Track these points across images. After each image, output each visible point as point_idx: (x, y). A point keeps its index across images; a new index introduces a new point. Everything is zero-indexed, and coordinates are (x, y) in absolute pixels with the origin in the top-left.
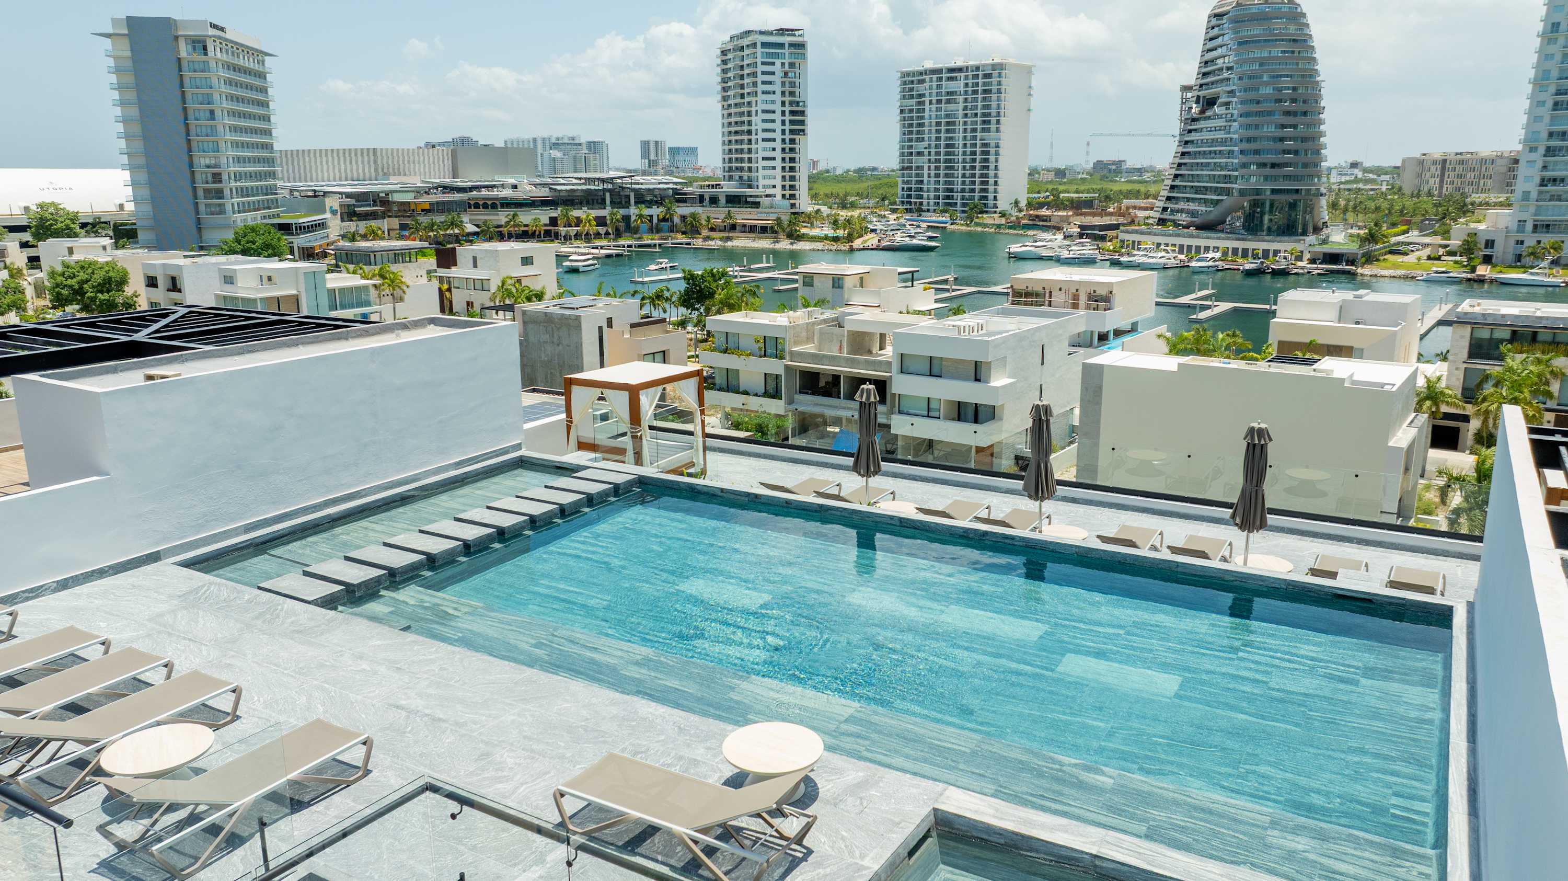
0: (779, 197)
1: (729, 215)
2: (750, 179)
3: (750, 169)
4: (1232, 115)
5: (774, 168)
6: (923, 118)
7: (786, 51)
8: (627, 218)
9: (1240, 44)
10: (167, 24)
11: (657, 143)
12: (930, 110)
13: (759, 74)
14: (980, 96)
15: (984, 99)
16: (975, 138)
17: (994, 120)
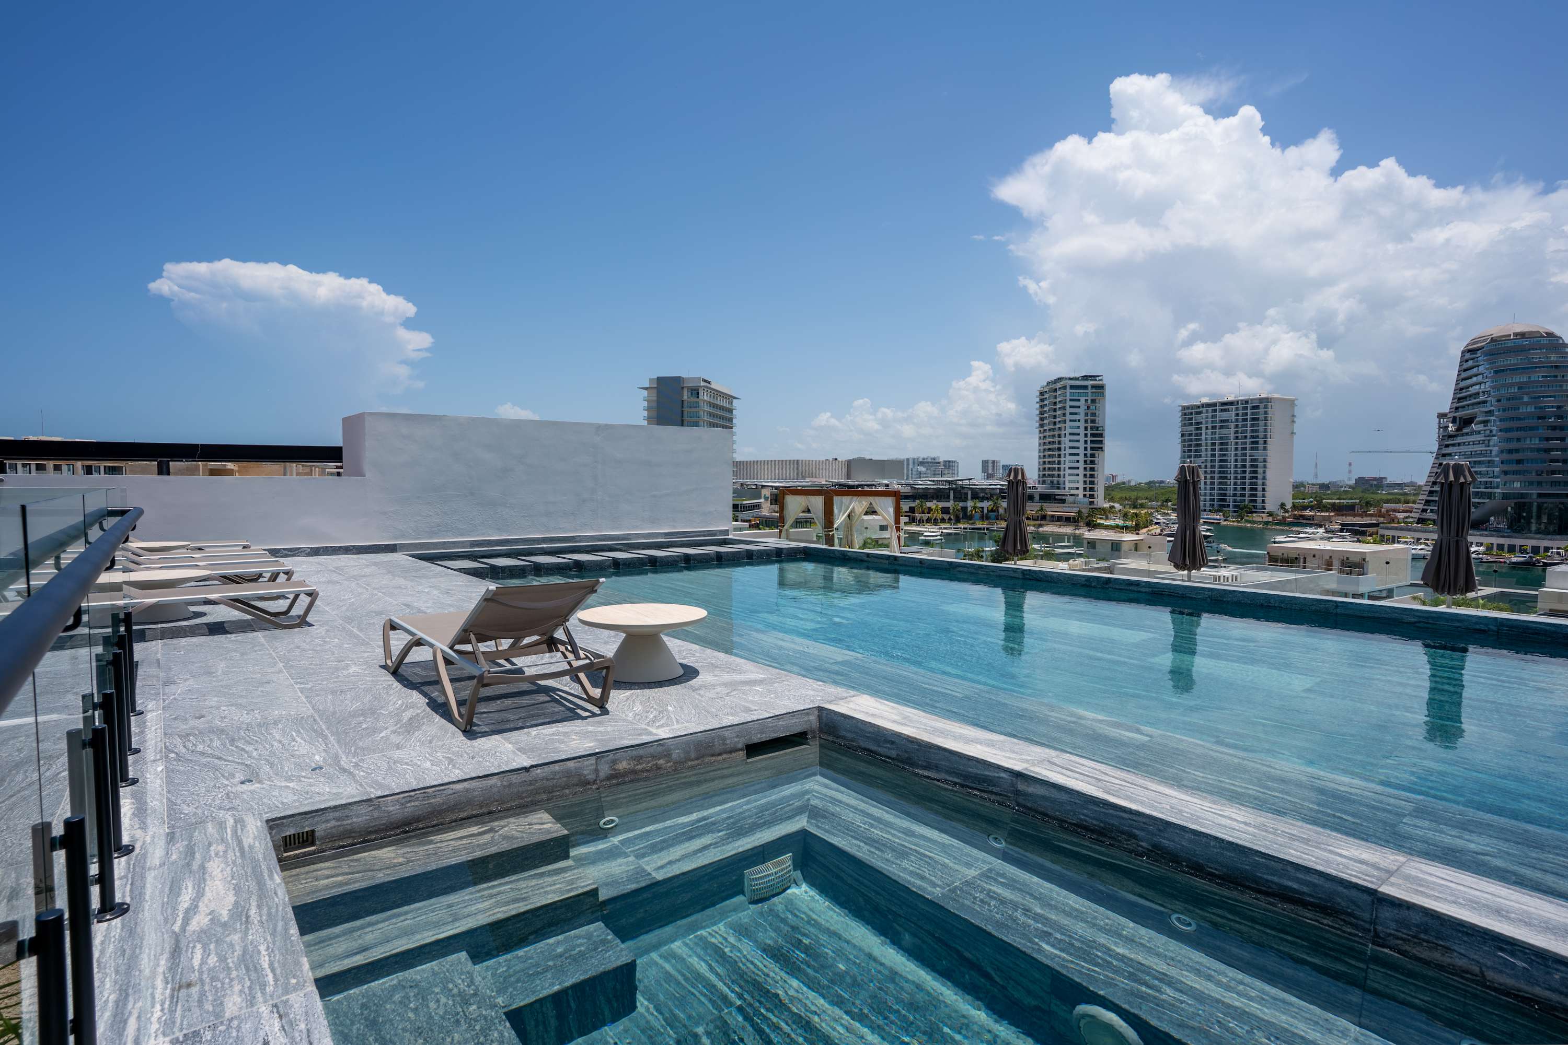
0: (1081, 496)
1: (1042, 509)
2: (1058, 483)
3: (1059, 476)
4: (1491, 431)
5: (1078, 475)
6: (1200, 440)
7: (1089, 391)
8: (964, 509)
9: (1496, 372)
10: (678, 380)
11: (993, 462)
12: (1206, 434)
13: (1068, 407)
14: (1249, 423)
15: (1252, 425)
16: (1245, 455)
17: (1261, 441)
